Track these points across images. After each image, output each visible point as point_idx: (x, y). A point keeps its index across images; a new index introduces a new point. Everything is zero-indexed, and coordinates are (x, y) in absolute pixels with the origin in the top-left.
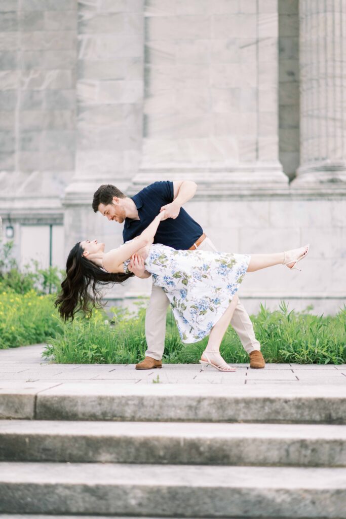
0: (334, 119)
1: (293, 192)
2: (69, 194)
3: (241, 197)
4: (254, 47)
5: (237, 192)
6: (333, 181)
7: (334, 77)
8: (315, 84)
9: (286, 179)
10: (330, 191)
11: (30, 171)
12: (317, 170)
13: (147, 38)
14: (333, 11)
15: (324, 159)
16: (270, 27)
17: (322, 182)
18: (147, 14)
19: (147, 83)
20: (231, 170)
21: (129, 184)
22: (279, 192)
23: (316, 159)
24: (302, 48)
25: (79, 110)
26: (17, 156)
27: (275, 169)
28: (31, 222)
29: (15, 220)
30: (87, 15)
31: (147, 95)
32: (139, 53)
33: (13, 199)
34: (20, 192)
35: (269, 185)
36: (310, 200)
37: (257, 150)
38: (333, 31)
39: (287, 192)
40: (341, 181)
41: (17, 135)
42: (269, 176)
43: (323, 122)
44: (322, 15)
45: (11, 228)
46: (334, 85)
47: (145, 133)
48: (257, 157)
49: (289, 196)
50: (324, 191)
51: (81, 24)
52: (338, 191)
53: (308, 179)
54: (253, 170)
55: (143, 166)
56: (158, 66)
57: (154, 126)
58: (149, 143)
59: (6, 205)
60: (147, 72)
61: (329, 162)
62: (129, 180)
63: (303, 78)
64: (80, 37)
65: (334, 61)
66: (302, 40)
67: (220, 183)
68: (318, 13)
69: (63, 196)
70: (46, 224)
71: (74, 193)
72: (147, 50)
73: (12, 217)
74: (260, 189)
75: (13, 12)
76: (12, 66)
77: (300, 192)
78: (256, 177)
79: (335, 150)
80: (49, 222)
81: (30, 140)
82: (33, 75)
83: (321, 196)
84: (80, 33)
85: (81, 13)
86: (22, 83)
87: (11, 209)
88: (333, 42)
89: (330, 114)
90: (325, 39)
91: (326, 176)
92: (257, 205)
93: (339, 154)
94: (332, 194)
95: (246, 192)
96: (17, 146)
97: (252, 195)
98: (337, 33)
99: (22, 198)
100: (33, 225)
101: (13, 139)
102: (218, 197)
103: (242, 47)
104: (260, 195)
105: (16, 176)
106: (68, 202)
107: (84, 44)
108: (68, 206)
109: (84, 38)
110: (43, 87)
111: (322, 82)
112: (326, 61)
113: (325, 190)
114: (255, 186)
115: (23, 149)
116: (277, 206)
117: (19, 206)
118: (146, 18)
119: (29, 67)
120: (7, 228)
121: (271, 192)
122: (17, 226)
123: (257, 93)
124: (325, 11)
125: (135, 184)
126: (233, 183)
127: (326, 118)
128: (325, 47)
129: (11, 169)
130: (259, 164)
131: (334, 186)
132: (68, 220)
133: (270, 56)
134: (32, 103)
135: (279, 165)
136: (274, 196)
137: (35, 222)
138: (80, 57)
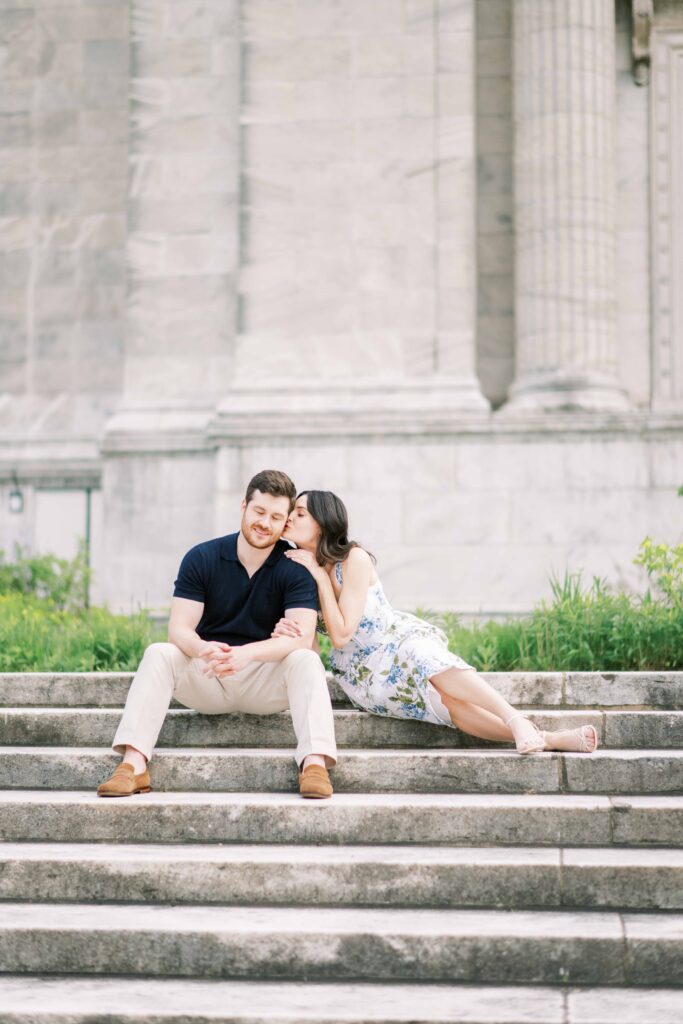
0: (571, 300)
1: (496, 427)
2: (112, 434)
3: (407, 436)
4: (429, 175)
5: (399, 429)
6: (567, 408)
7: (570, 225)
8: (538, 238)
9: (485, 405)
10: (560, 426)
11: (52, 394)
12: (541, 388)
13: (243, 161)
14: (569, 110)
15: (553, 369)
16: (459, 139)
17: (547, 410)
18: (246, 120)
19: (243, 238)
20: (390, 390)
21: (212, 416)
22: (473, 428)
23: (541, 370)
24: (518, 175)
25: (132, 287)
26: (30, 366)
27: (467, 388)
28: (54, 484)
29: (25, 481)
30: (145, 120)
31: (244, 260)
32: (232, 186)
33: (22, 444)
34: (34, 430)
35: (455, 417)
36: (527, 441)
37: (435, 354)
38: (569, 147)
39: (485, 428)
40: (580, 409)
41: (30, 328)
42: (455, 400)
43: (552, 305)
44: (549, 118)
45: (18, 494)
46: (571, 239)
47: (240, 325)
48: (436, 368)
49: (488, 435)
50: (550, 426)
51: (134, 138)
52: (576, 426)
53: (525, 404)
54: (426, 390)
55: (237, 384)
56: (262, 210)
57: (255, 314)
58: (248, 343)
59: (10, 455)
60: (244, 219)
61: (562, 375)
62: (211, 408)
63: (519, 228)
64: (133, 159)
65: (570, 197)
66: (518, 161)
67: (370, 413)
68: (542, 114)
69: (101, 437)
70: (80, 488)
71: (121, 433)
72: (244, 182)
73: (20, 475)
74: (439, 423)
75: (25, 113)
76: (22, 207)
77: (509, 427)
78: (434, 401)
79: (572, 354)
80: (86, 484)
81: (53, 338)
82: (59, 224)
83: (546, 434)
84: (133, 151)
85: (135, 117)
86: (40, 239)
87: (18, 462)
88: (570, 164)
89: (564, 291)
90: (555, 159)
91: (555, 400)
92: (435, 451)
93: (580, 360)
94: (564, 432)
95: (414, 429)
96: (30, 350)
97: (426, 434)
98: (577, 148)
99: (39, 442)
100: (57, 489)
101: (23, 338)
102: (365, 438)
103: (410, 175)
104: (439, 432)
105: (29, 401)
106: (110, 448)
107: (140, 171)
108: (109, 454)
109: (140, 159)
110: (76, 245)
111: (550, 234)
112: (557, 198)
113: (553, 424)
114: (430, 418)
115: (41, 354)
116: (468, 451)
117: (33, 456)
118: (243, 128)
119: (52, 210)
120: (12, 495)
121: (457, 428)
122: (28, 491)
123: (435, 256)
124: (555, 110)
125: (222, 415)
126: (392, 412)
127: (557, 298)
128: (556, 172)
129: (19, 391)
130: (439, 380)
131: (568, 417)
132: (109, 480)
133: (459, 188)
134: (57, 274)
135: (473, 381)
136: (464, 434)
137: (61, 483)
138: (134, 192)
